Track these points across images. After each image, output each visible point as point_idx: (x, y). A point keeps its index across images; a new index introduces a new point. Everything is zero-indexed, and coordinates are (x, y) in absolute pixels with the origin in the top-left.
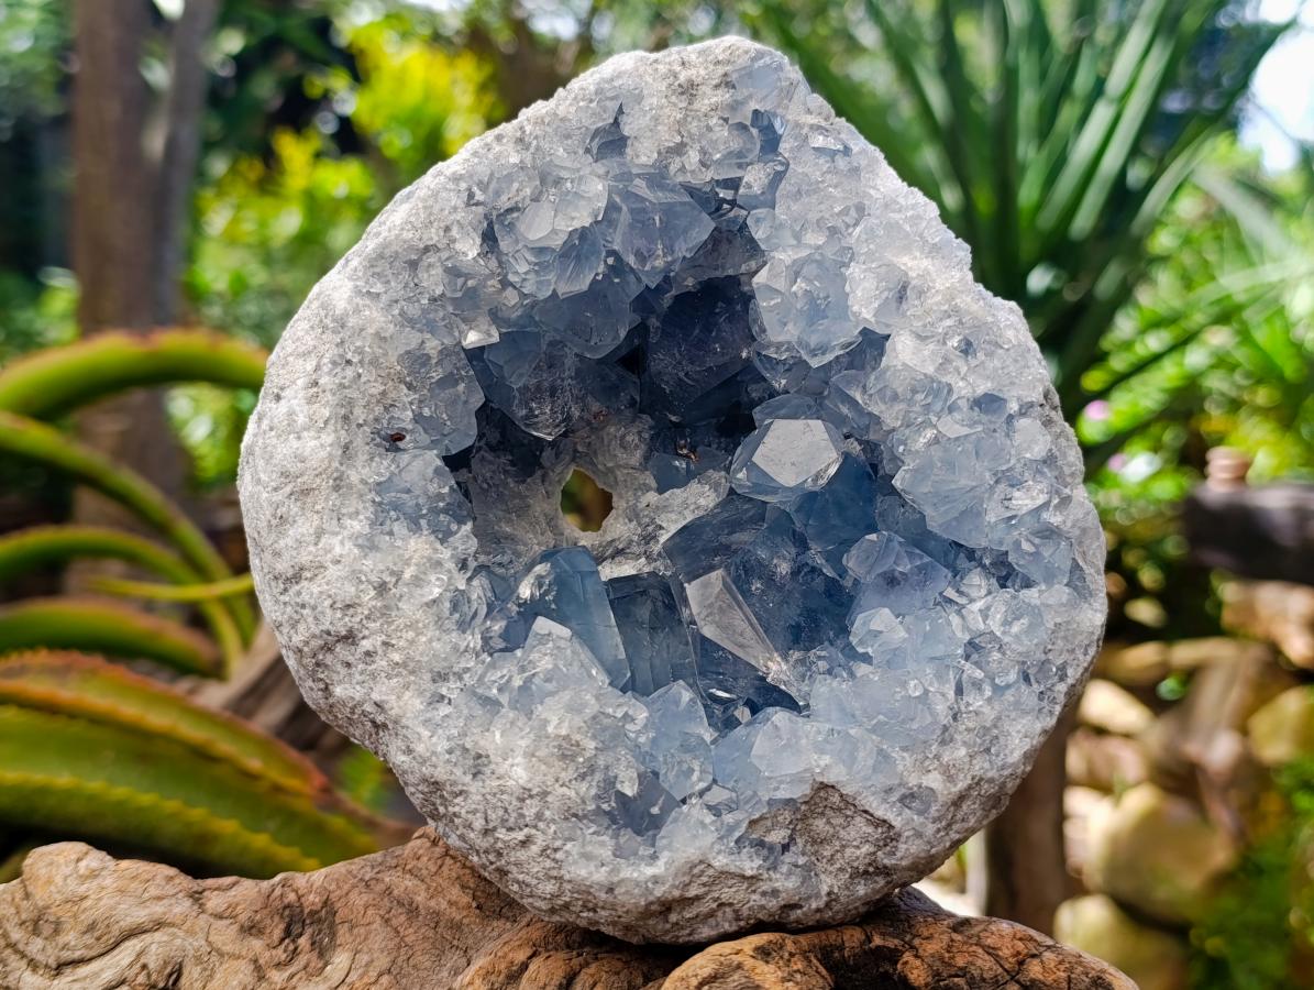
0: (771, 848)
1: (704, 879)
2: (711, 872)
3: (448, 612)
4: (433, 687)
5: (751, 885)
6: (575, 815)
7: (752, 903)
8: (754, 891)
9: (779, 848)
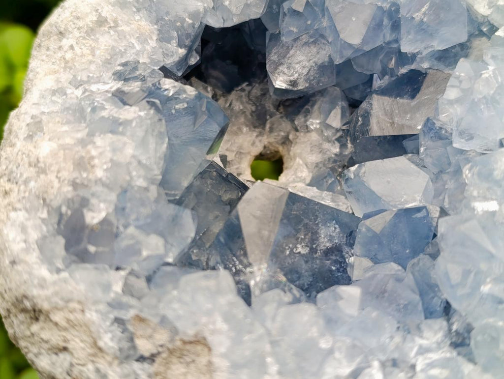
0: (134, 347)
1: (72, 317)
2: (79, 316)
3: (118, 63)
4: (66, 84)
5: (94, 355)
6: (44, 200)
7: (84, 369)
8: (93, 362)
9: (138, 355)
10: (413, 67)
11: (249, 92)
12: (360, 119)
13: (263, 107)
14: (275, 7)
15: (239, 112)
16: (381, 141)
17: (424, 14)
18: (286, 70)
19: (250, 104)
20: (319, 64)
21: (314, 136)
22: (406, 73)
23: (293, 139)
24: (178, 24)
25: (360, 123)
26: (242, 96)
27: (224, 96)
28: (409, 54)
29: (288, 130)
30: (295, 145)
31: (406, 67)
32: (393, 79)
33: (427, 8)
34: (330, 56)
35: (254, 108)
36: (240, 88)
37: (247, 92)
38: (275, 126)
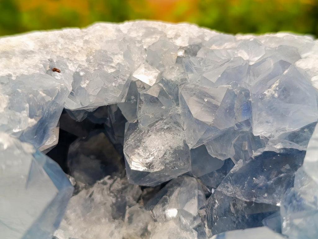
10: (266, 149)
11: (111, 186)
12: (216, 201)
13: (123, 199)
14: (133, 97)
15: (100, 203)
16: (239, 222)
17: (275, 90)
18: (142, 153)
19: (111, 196)
20: (174, 148)
21: (172, 225)
22: (260, 156)
23: (152, 230)
24: (31, 96)
25: (216, 206)
26: (103, 189)
27: (86, 188)
28: (262, 137)
29: (146, 221)
30: (153, 235)
31: (259, 150)
32: (247, 162)
33: (277, 84)
34: (184, 141)
35: (114, 200)
36: (102, 181)
37: (108, 185)
38: (134, 217)
